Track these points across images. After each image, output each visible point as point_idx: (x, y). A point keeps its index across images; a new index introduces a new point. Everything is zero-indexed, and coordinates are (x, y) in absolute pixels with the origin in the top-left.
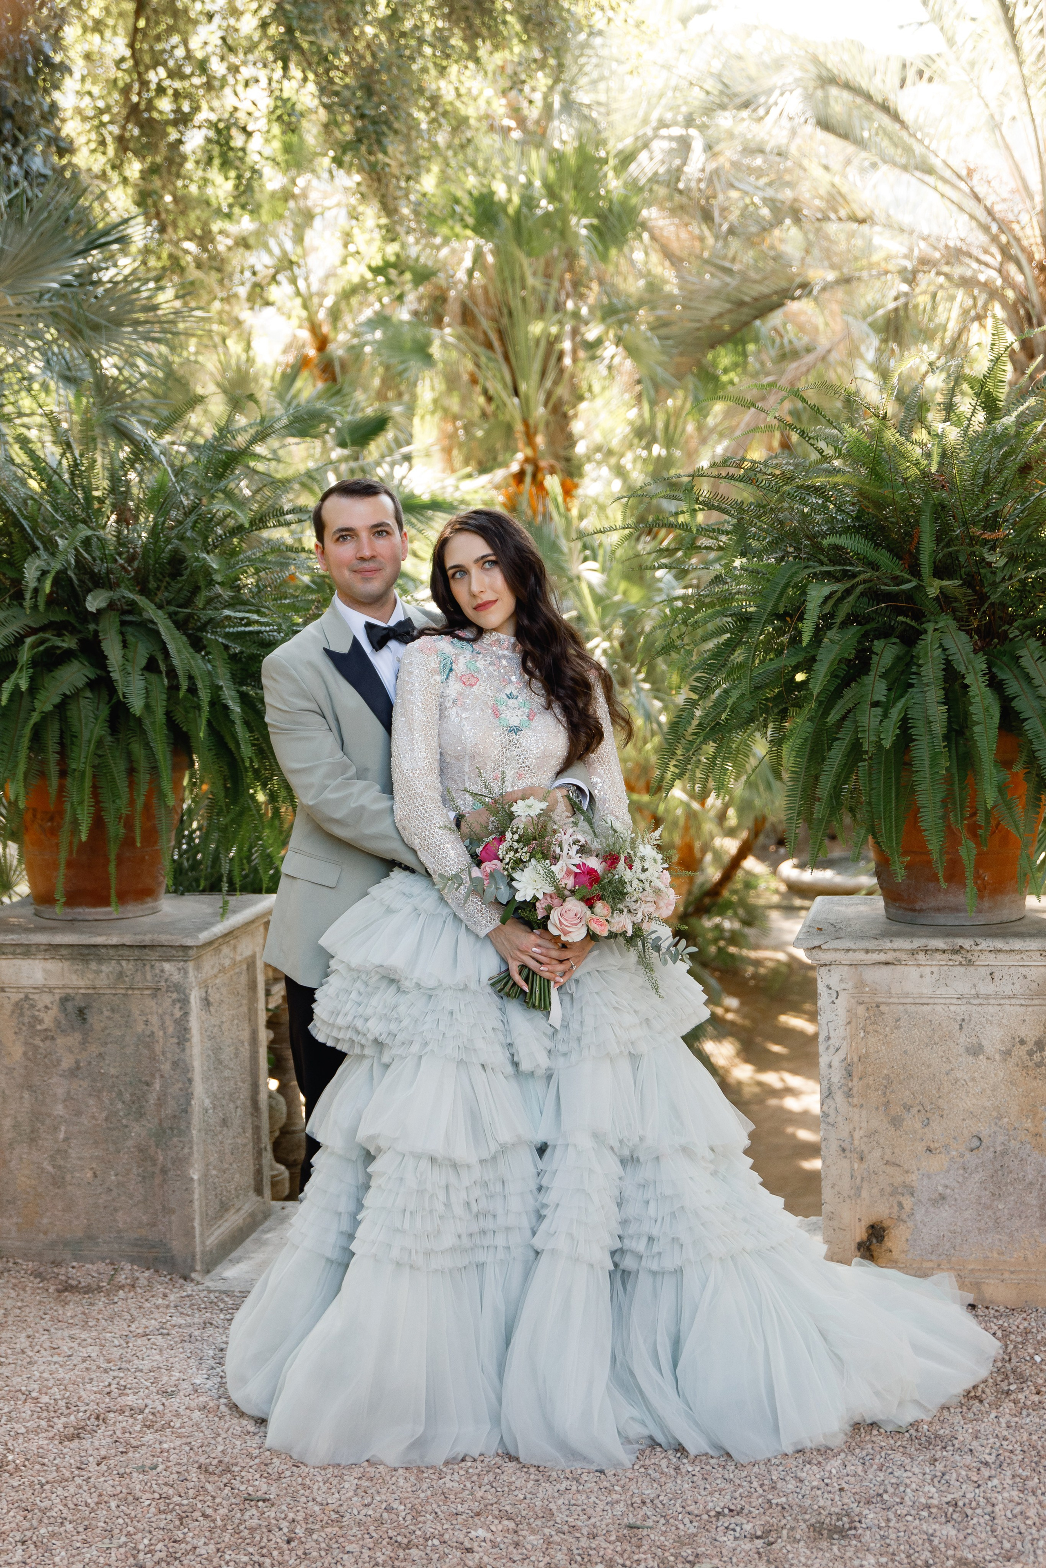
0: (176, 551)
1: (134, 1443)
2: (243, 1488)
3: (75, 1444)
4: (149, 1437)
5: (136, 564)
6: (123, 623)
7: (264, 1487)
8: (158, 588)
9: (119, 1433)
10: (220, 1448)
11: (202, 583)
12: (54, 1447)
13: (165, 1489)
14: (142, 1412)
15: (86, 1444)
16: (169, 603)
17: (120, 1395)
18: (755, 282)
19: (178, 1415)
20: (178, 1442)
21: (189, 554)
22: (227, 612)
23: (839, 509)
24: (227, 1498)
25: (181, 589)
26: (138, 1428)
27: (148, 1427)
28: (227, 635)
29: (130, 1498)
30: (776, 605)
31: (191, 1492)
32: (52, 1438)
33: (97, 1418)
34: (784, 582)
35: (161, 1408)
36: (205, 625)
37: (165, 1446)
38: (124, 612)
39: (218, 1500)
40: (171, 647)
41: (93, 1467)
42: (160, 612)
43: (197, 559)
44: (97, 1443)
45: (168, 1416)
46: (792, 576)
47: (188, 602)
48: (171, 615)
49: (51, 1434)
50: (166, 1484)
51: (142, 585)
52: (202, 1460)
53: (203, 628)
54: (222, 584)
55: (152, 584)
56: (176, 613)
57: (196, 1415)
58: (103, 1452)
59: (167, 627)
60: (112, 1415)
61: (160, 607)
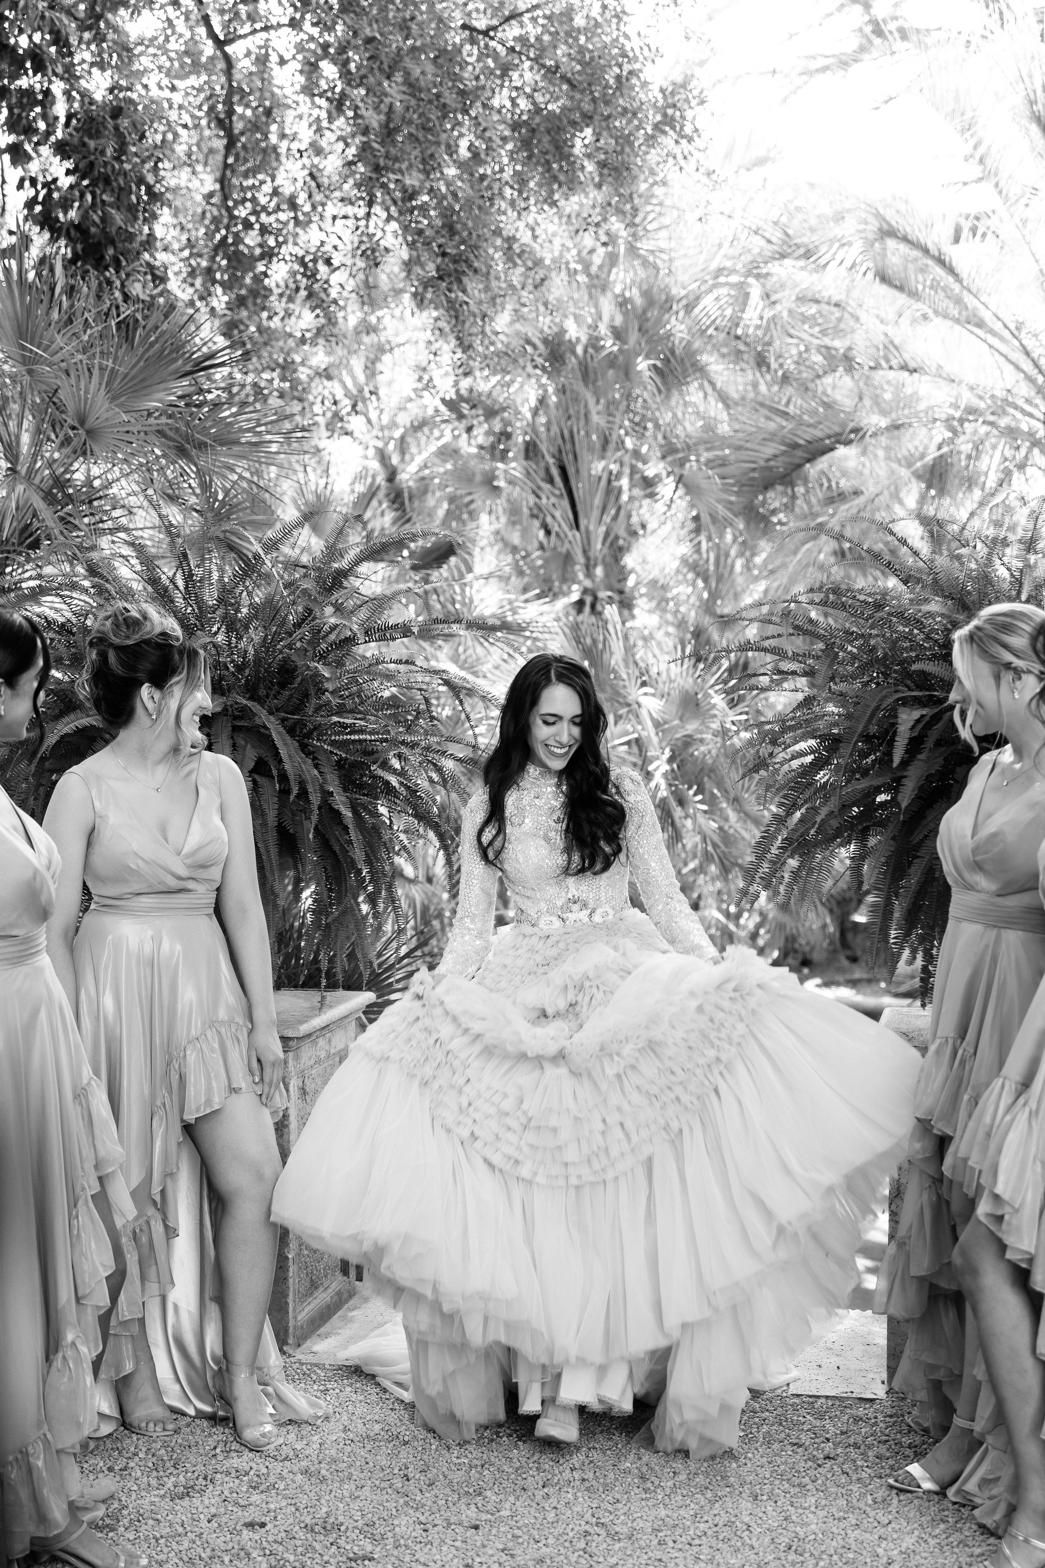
0: (286, 660)
1: (242, 1502)
2: (348, 1547)
3: (186, 1502)
4: (256, 1498)
5: (247, 671)
6: (235, 729)
7: (369, 1548)
8: (267, 696)
9: (226, 1493)
10: (325, 1510)
11: (312, 692)
12: (166, 1504)
13: (275, 1546)
14: (247, 1474)
15: (196, 1502)
16: (278, 710)
17: (226, 1457)
18: (809, 426)
19: (282, 1478)
20: (284, 1503)
21: (300, 663)
22: (335, 719)
23: (928, 638)
24: (334, 1556)
25: (291, 696)
26: (244, 1489)
27: (254, 1488)
28: (333, 743)
29: (242, 1554)
30: (866, 727)
31: (300, 1549)
32: (163, 1497)
33: (205, 1478)
34: (874, 704)
35: (264, 1471)
36: (311, 732)
37: (272, 1506)
38: (236, 718)
39: (326, 1558)
40: (283, 752)
41: (204, 1524)
42: (272, 718)
43: (308, 668)
44: (207, 1502)
45: (272, 1479)
46: (882, 700)
47: (299, 708)
48: (283, 720)
49: (162, 1492)
50: (275, 1542)
51: (251, 691)
52: (308, 1520)
53: (309, 735)
54: (332, 693)
55: (262, 692)
56: (287, 719)
57: (299, 1477)
58: (213, 1510)
59: (279, 733)
60: (219, 1476)
61: (271, 713)
